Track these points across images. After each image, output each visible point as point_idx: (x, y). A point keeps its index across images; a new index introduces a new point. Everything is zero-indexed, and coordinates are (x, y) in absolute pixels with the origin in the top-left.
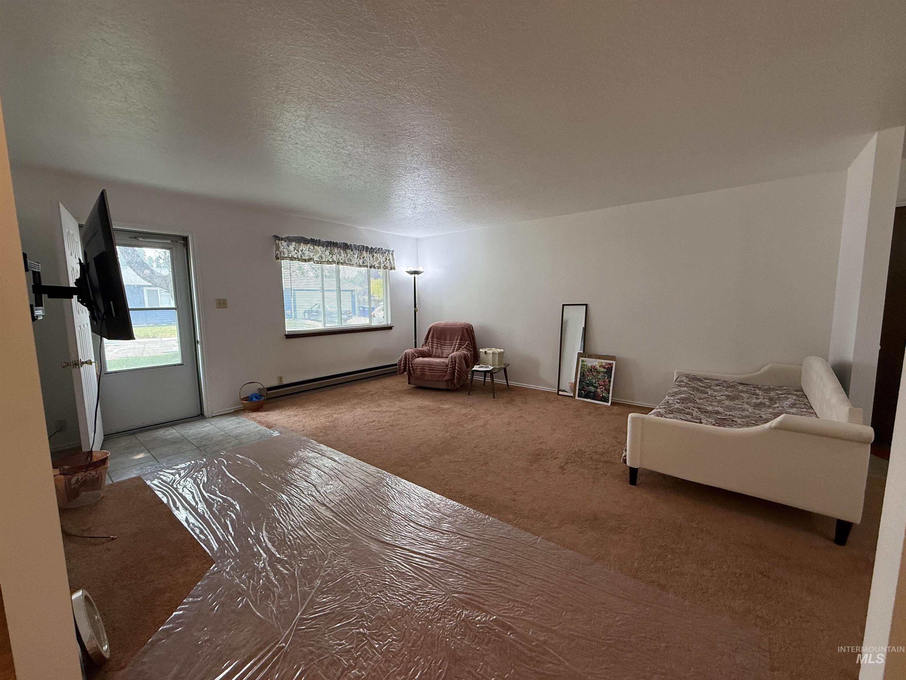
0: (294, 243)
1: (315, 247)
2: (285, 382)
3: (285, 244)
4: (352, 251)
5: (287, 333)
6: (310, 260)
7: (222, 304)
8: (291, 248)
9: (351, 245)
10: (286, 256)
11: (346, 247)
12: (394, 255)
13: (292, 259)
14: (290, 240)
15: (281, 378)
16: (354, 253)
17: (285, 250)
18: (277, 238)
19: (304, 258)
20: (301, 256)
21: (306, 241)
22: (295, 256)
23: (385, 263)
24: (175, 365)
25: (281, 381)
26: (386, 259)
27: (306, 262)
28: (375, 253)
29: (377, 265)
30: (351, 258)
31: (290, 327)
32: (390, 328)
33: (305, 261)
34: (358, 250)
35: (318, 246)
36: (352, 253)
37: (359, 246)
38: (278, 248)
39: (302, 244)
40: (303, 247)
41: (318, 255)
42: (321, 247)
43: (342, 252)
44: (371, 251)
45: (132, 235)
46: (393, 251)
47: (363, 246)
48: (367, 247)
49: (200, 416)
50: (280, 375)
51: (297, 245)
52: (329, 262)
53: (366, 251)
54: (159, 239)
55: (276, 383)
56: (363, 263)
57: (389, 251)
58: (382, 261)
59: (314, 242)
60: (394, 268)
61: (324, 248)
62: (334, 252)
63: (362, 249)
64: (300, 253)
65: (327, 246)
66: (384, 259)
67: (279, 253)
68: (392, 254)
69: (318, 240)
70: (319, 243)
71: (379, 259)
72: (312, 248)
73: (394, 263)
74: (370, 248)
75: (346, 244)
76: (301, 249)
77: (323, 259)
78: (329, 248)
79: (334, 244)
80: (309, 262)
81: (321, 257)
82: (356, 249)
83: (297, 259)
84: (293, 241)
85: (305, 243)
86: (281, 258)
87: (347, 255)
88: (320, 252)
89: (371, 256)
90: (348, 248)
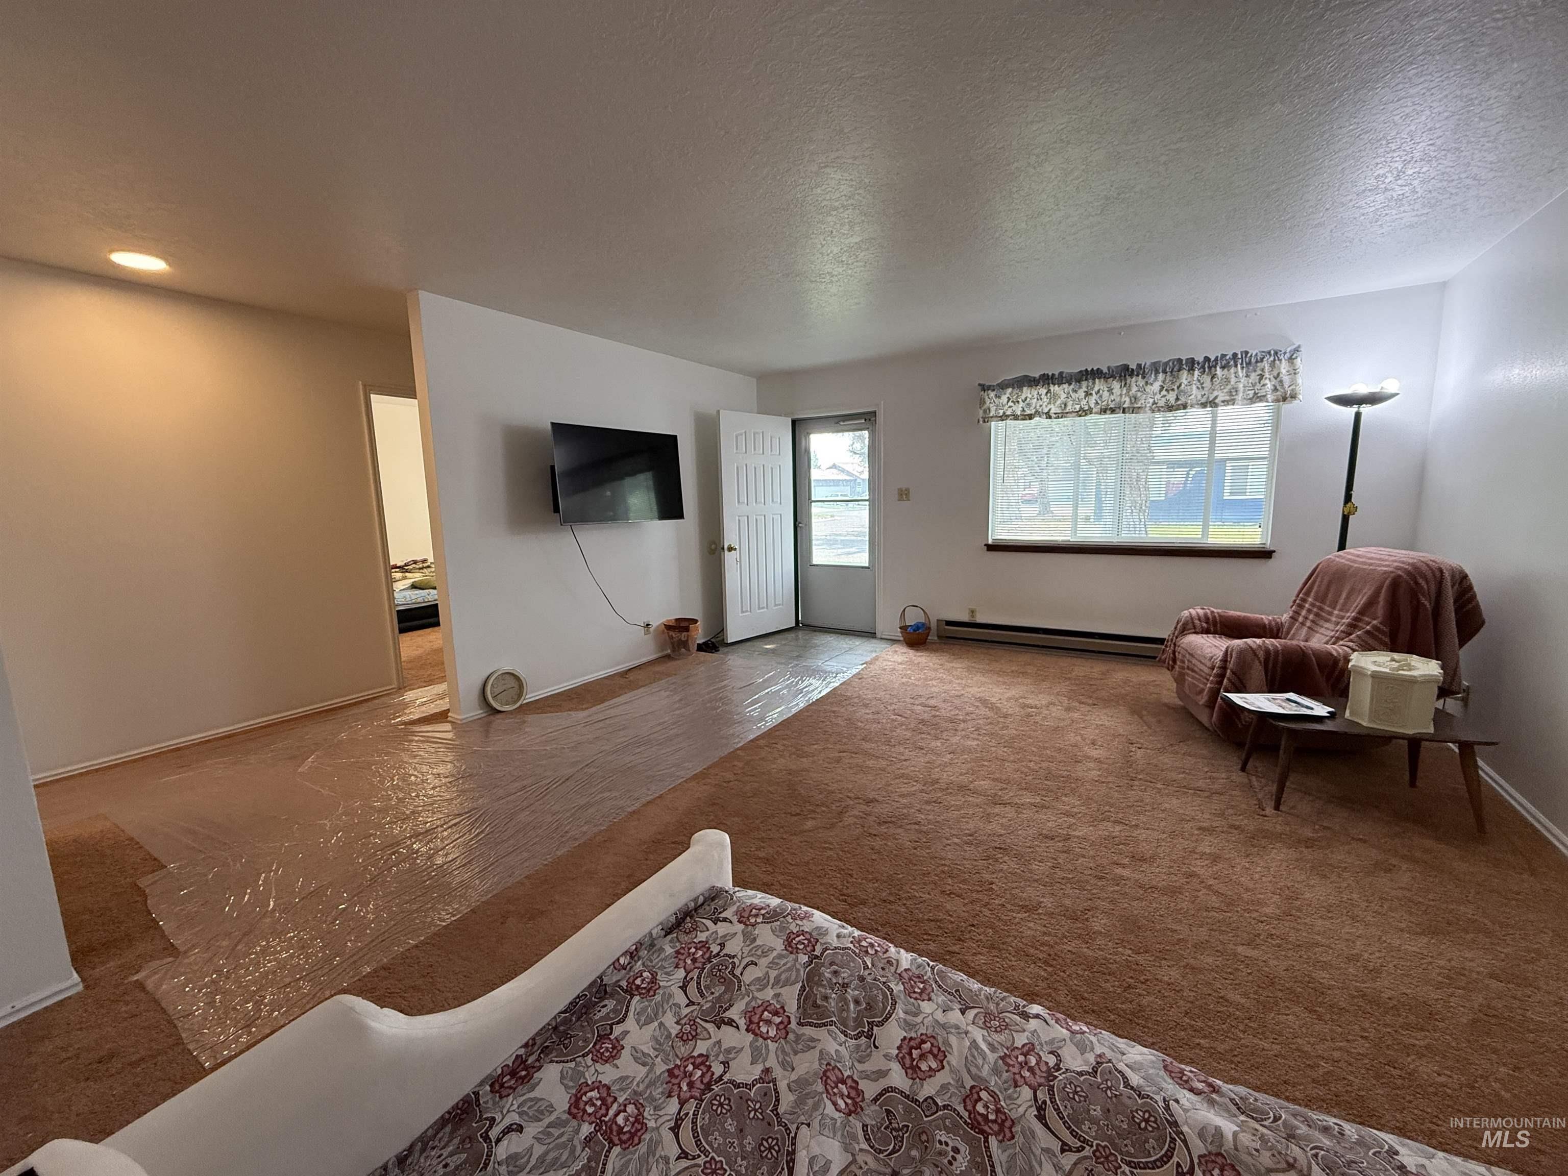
0: (1010, 390)
1: (1052, 387)
2: (980, 619)
3: (992, 394)
4: (1144, 377)
5: (990, 542)
6: (1037, 413)
7: (904, 494)
8: (1004, 399)
9: (1139, 366)
10: (992, 414)
11: (1124, 373)
12: (1297, 361)
13: (1004, 417)
14: (1003, 386)
15: (973, 612)
16: (1147, 383)
17: (992, 406)
18: (984, 388)
19: (1028, 412)
20: (1024, 410)
21: (1032, 382)
22: (1008, 413)
23: (1258, 386)
24: (863, 567)
25: (973, 616)
26: (1264, 376)
27: (1030, 419)
28: (1223, 368)
29: (1223, 397)
30: (1139, 394)
31: (999, 532)
32: (1264, 554)
33: (1030, 417)
34: (1165, 372)
35: (1059, 384)
36: (1142, 382)
37: (1167, 363)
38: (982, 402)
39: (1025, 388)
40: (1027, 392)
41: (1059, 402)
42: (1066, 386)
43: (1116, 385)
44: (1208, 365)
45: (836, 420)
46: (1297, 350)
47: (1180, 360)
48: (1191, 361)
49: (874, 633)
50: (973, 607)
51: (1017, 391)
52: (1083, 412)
53: (1191, 369)
54: (852, 420)
55: (965, 618)
56: (1177, 399)
57: (1276, 353)
59: (1047, 380)
61: (1072, 387)
62: (1096, 389)
63: (1175, 367)
64: (1021, 404)
65: (1079, 381)
66: (1254, 377)
67: (985, 411)
68: (1291, 359)
69: (1057, 373)
70: (1060, 379)
71: (1233, 380)
72: (1043, 391)
73: (1293, 383)
74: (1201, 359)
75: (1126, 368)
76: (1023, 397)
77: (1069, 408)
78: (1084, 384)
79: (1096, 374)
80: (1037, 419)
81: (1065, 405)
82: (1157, 372)
83: (1016, 417)
84: (1007, 386)
85: (1030, 386)
86: (986, 420)
87: (1129, 390)
88: (1063, 396)
89: (1207, 379)
90: (1131, 375)
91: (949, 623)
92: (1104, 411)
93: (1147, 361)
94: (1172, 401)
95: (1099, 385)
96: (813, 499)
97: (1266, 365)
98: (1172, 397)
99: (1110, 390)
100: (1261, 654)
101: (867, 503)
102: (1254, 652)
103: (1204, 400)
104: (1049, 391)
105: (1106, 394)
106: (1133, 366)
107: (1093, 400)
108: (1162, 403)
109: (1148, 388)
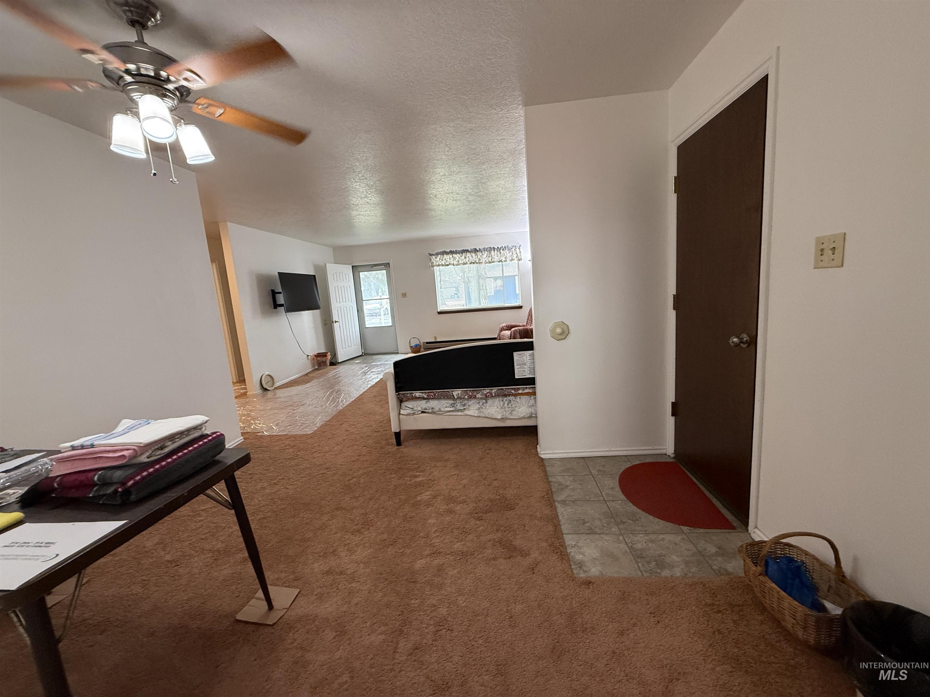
0: (439, 256)
1: (454, 255)
2: (438, 340)
3: (434, 257)
5: (439, 311)
6: (450, 264)
7: (404, 295)
8: (438, 259)
9: (479, 249)
10: (434, 264)
11: (476, 251)
12: (521, 249)
13: (439, 265)
14: (437, 254)
16: (482, 254)
17: (434, 261)
18: (431, 255)
19: (447, 264)
20: (445, 263)
21: (447, 253)
22: (440, 264)
23: (512, 256)
24: (389, 326)
25: (435, 339)
26: (513, 253)
28: (503, 250)
29: (503, 259)
30: (481, 258)
31: (441, 307)
32: (520, 307)
33: (448, 265)
34: (487, 251)
35: (456, 254)
36: (481, 254)
37: (487, 248)
38: (431, 260)
39: (445, 255)
41: (456, 260)
42: (458, 255)
43: (473, 255)
44: (499, 249)
45: (372, 266)
46: (520, 246)
48: (494, 248)
49: (398, 353)
50: (435, 336)
51: (442, 256)
52: (465, 264)
53: (494, 251)
54: (379, 266)
55: (433, 340)
56: (492, 260)
58: (508, 256)
59: (452, 252)
60: (521, 259)
61: (460, 255)
62: (468, 256)
63: (490, 249)
64: (444, 261)
65: (462, 253)
66: (511, 253)
67: (432, 263)
68: (519, 248)
69: (455, 250)
70: (456, 252)
71: (506, 254)
72: (451, 256)
73: (520, 255)
74: (496, 248)
75: (476, 249)
76: (444, 258)
77: (460, 263)
78: (464, 254)
79: (467, 251)
80: (450, 266)
81: (459, 261)
82: (485, 251)
83: (443, 265)
84: (439, 254)
85: (446, 254)
86: (433, 266)
87: (477, 257)
88: (458, 258)
89: (498, 253)
90: (478, 251)
91: (427, 343)
92: (471, 263)
93: (482, 248)
94: (490, 261)
95: (468, 254)
96: (363, 299)
97: (513, 250)
98: (490, 259)
99: (472, 256)
100: (518, 331)
101: (388, 300)
102: (516, 330)
103: (499, 260)
104: (453, 256)
105: (471, 258)
106: (478, 249)
107: (467, 259)
108: (487, 261)
109: (483, 256)
